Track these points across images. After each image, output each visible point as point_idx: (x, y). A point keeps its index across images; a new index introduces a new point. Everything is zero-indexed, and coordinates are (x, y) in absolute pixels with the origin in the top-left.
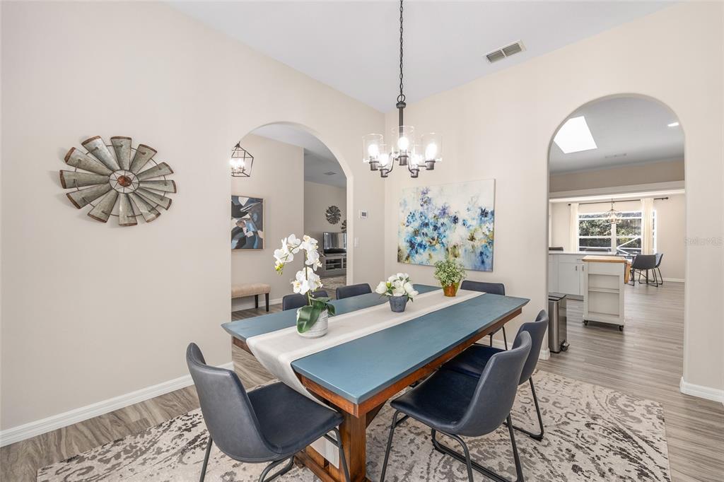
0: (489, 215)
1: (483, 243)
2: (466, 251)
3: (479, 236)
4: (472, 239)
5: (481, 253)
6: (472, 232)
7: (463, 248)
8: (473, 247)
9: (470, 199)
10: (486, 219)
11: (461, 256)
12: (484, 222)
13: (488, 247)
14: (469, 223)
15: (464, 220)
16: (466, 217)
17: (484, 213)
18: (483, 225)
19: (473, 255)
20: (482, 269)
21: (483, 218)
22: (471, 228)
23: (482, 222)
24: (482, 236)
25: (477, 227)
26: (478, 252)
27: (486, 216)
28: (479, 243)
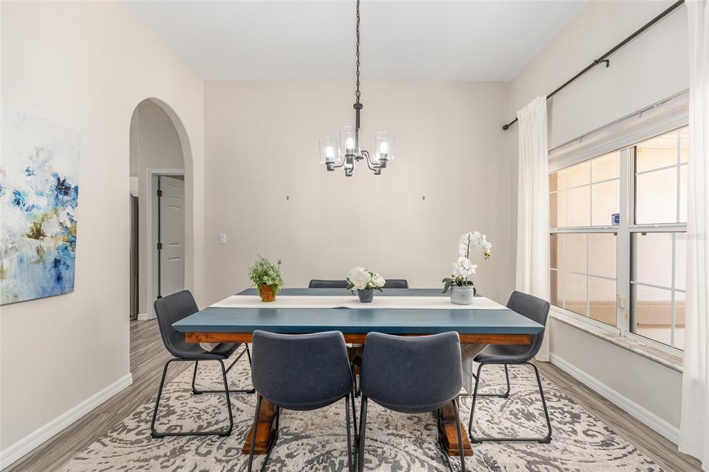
0: (72, 193)
1: (61, 243)
2: (21, 261)
3: (51, 229)
4: (38, 234)
5: (57, 262)
6: (38, 221)
7: (15, 256)
8: (38, 251)
9: (34, 153)
10: (66, 198)
11: (8, 274)
12: (64, 204)
13: (70, 249)
14: (30, 200)
15: (17, 193)
16: (23, 188)
17: (62, 188)
18: (60, 209)
19: (38, 268)
20: (58, 290)
21: (60, 197)
22: (34, 211)
23: (58, 204)
24: (58, 229)
25: (50, 212)
26: (50, 260)
27: (66, 194)
28: (51, 244)
